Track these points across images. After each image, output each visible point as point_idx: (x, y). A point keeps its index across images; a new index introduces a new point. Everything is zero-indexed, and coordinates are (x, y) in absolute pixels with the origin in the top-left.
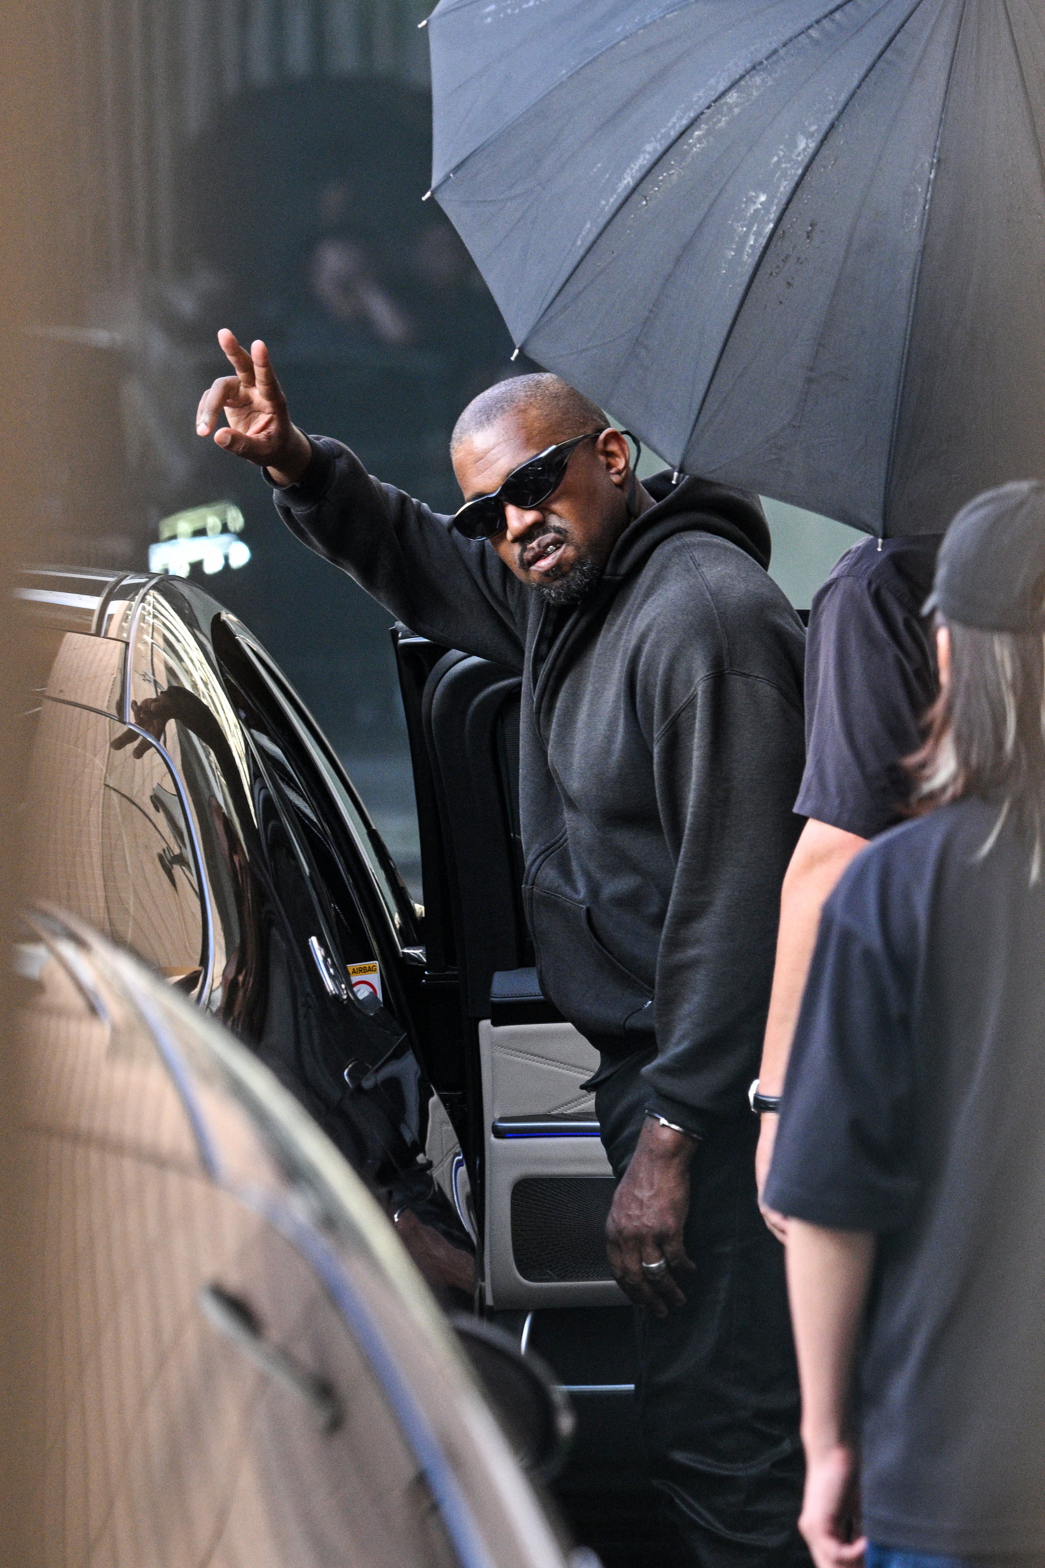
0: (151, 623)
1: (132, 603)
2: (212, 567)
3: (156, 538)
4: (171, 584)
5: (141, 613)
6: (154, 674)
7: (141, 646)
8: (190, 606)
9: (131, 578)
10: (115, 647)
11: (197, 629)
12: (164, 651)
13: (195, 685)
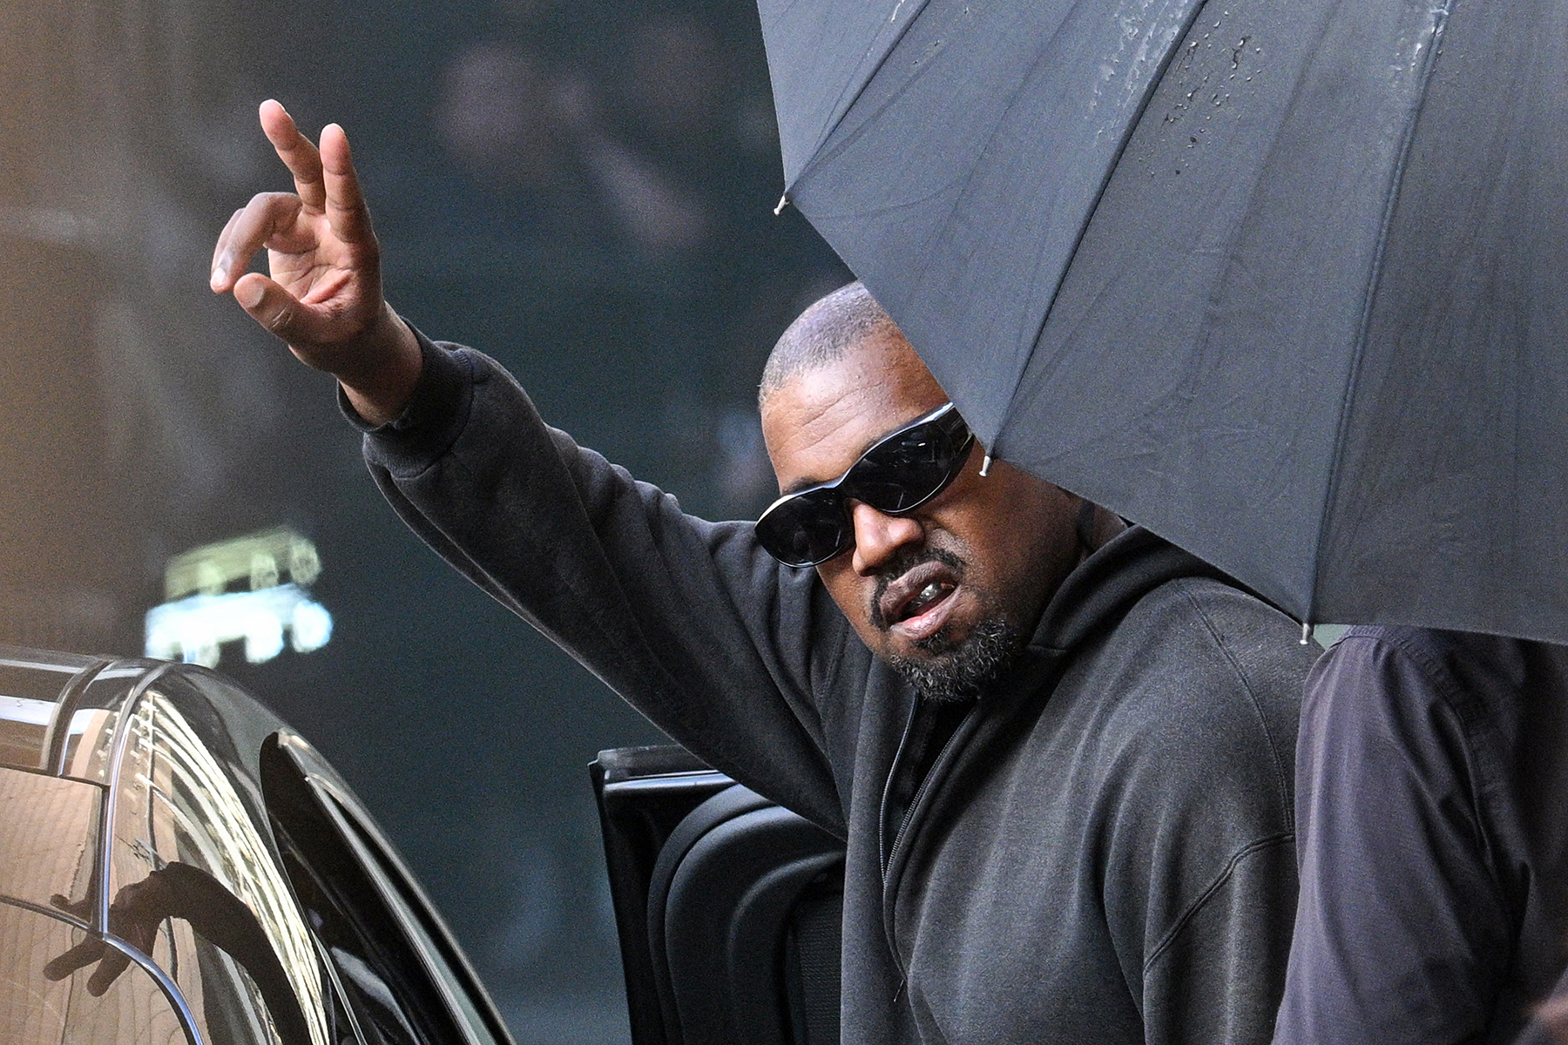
0: (150, 751)
1: (116, 714)
2: (263, 649)
3: (157, 596)
4: (187, 680)
5: (131, 732)
6: (154, 845)
7: (131, 795)
8: (221, 720)
9: (114, 668)
10: (84, 795)
11: (233, 762)
12: (174, 802)
13: (229, 868)
